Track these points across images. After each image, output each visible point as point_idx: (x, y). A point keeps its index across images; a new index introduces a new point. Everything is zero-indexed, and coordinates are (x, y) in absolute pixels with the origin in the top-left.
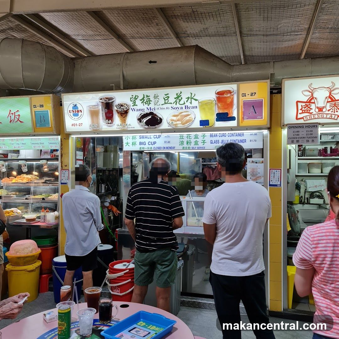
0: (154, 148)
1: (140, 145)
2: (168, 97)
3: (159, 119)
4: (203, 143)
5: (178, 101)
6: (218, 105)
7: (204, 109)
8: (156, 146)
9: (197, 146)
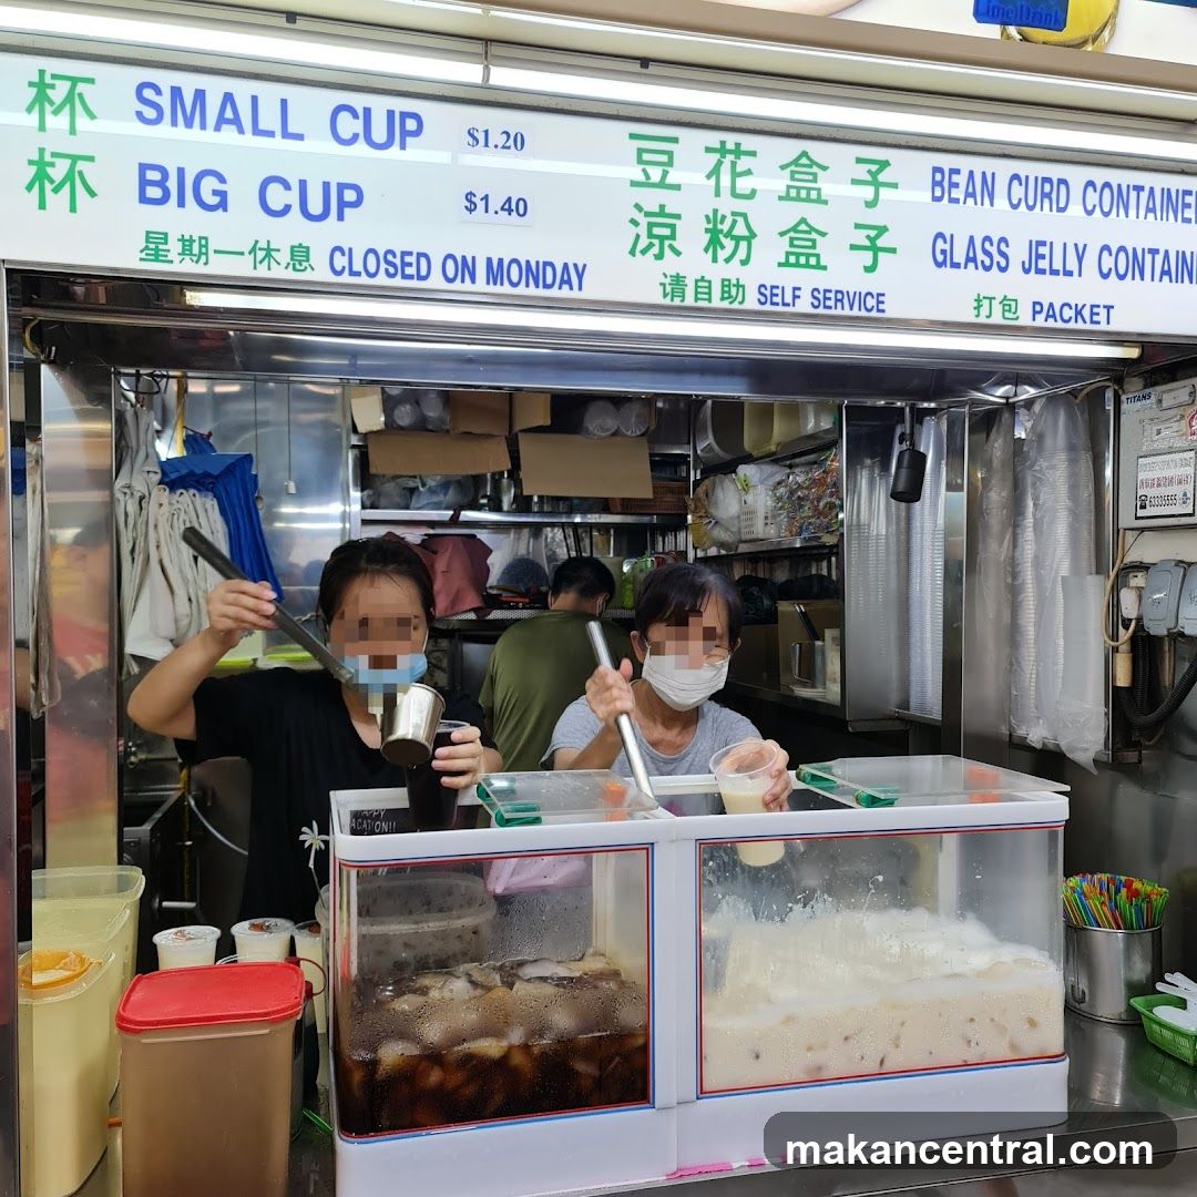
0: (341, 262)
1: (144, 199)
4: (867, 258)
8: (359, 232)
9: (807, 279)
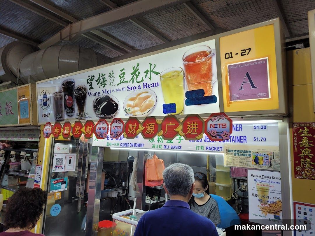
0: (121, 145)
2: (124, 73)
3: (114, 105)
5: (135, 77)
6: (187, 79)
7: (168, 86)
